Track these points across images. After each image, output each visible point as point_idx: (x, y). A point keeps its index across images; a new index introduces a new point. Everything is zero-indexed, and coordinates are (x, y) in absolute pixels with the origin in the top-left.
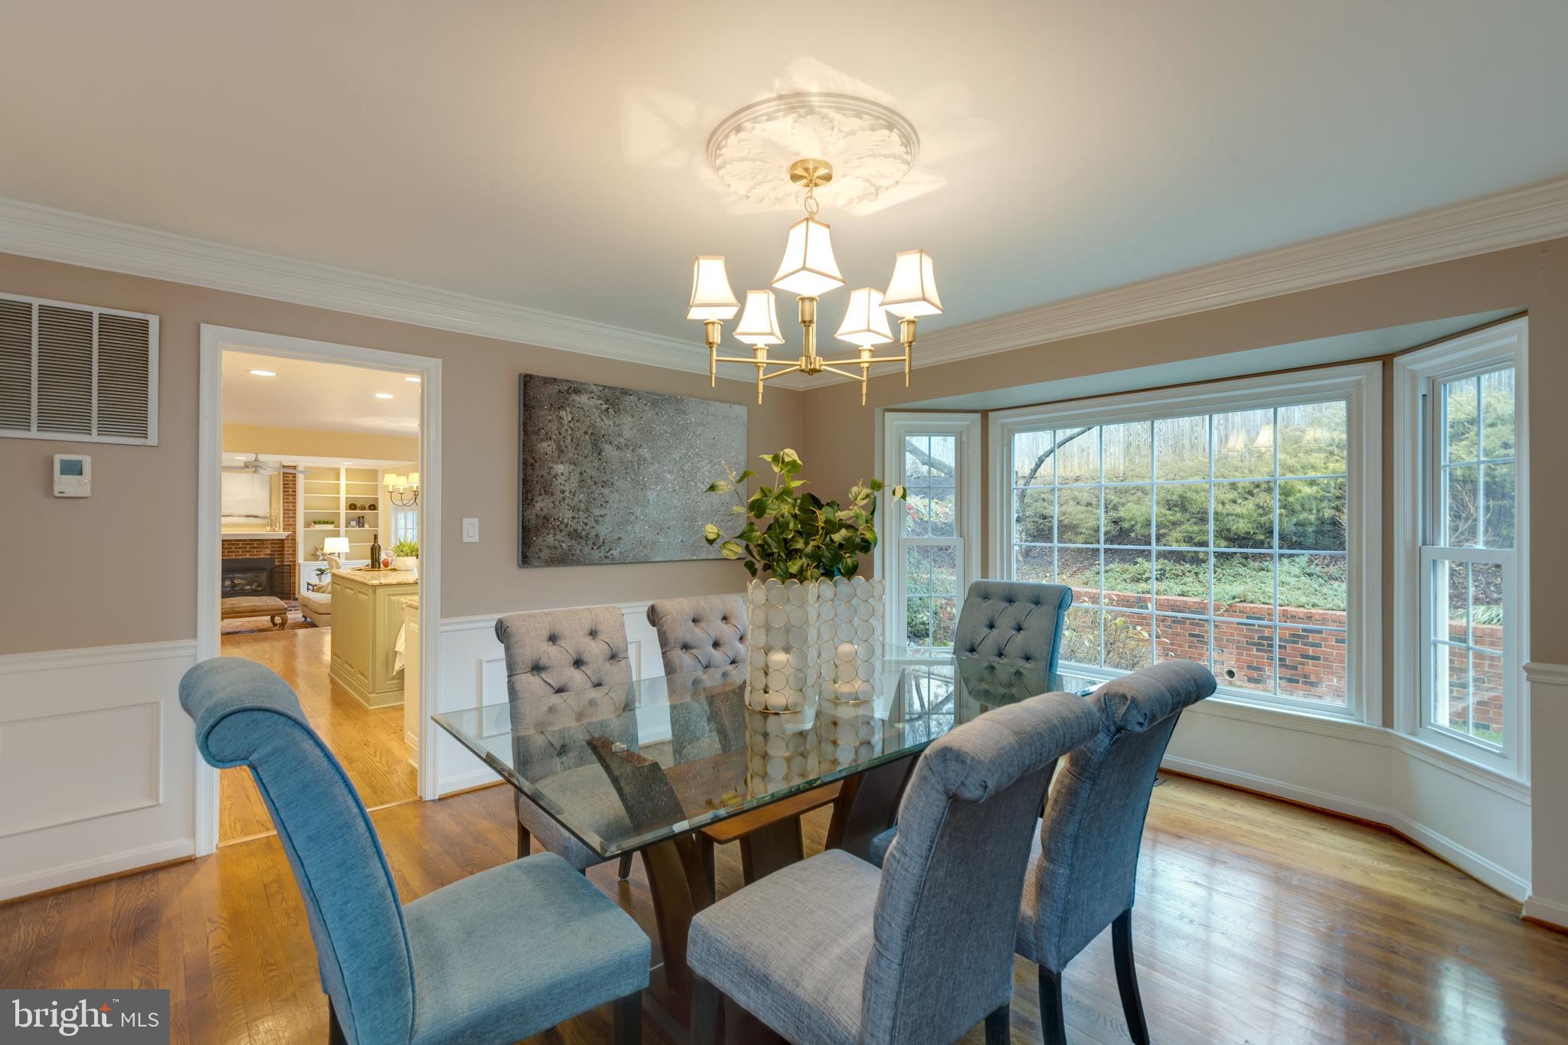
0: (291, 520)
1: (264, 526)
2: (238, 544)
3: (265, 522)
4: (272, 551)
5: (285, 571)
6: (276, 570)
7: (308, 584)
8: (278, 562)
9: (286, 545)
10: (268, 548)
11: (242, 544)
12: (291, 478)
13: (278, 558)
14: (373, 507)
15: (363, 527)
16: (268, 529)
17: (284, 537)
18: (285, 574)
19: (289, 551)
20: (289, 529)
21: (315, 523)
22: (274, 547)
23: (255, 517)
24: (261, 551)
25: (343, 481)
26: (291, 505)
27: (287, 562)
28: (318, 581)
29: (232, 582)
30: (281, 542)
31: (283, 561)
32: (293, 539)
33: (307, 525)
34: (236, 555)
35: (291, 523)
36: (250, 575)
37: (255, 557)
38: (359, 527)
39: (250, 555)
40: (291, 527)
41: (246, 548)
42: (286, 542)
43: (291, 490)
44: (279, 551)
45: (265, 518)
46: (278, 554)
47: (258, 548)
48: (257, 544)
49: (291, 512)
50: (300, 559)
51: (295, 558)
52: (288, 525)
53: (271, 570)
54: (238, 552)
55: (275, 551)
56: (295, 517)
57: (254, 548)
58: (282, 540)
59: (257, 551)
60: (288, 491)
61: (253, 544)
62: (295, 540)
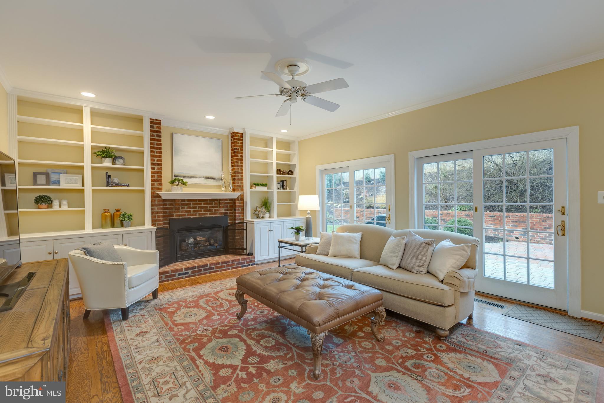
0: (240, 182)
1: (219, 187)
2: (201, 204)
3: (220, 183)
4: (225, 210)
5: (237, 228)
6: (229, 228)
7: (280, 242)
8: (231, 220)
9: (237, 204)
10: (223, 207)
11: (204, 204)
12: (239, 144)
13: (230, 216)
14: (291, 173)
15: (286, 189)
16: (223, 189)
17: (236, 197)
18: (236, 231)
19: (239, 210)
20: (238, 190)
21: (258, 185)
22: (227, 207)
23: (213, 178)
24: (218, 210)
25: (275, 150)
26: (240, 168)
27: (238, 220)
28: (294, 239)
29: (195, 239)
30: (233, 201)
31: (235, 220)
32: (241, 198)
33: (251, 187)
34: (199, 214)
35: (240, 184)
36: (208, 233)
37: (214, 216)
38: (283, 189)
39: (210, 214)
40: (240, 188)
41: (207, 207)
42: (237, 202)
43: (239, 155)
44: (231, 210)
45: (221, 179)
46: (230, 213)
47: (216, 207)
48: (215, 204)
49: (239, 175)
50: (248, 217)
51: (243, 216)
52: (238, 186)
53: (227, 227)
54: (201, 211)
55: (228, 210)
56: (242, 180)
57: (213, 207)
58: (235, 200)
59: (215, 210)
60: (237, 156)
61: (212, 204)
62: (243, 200)
